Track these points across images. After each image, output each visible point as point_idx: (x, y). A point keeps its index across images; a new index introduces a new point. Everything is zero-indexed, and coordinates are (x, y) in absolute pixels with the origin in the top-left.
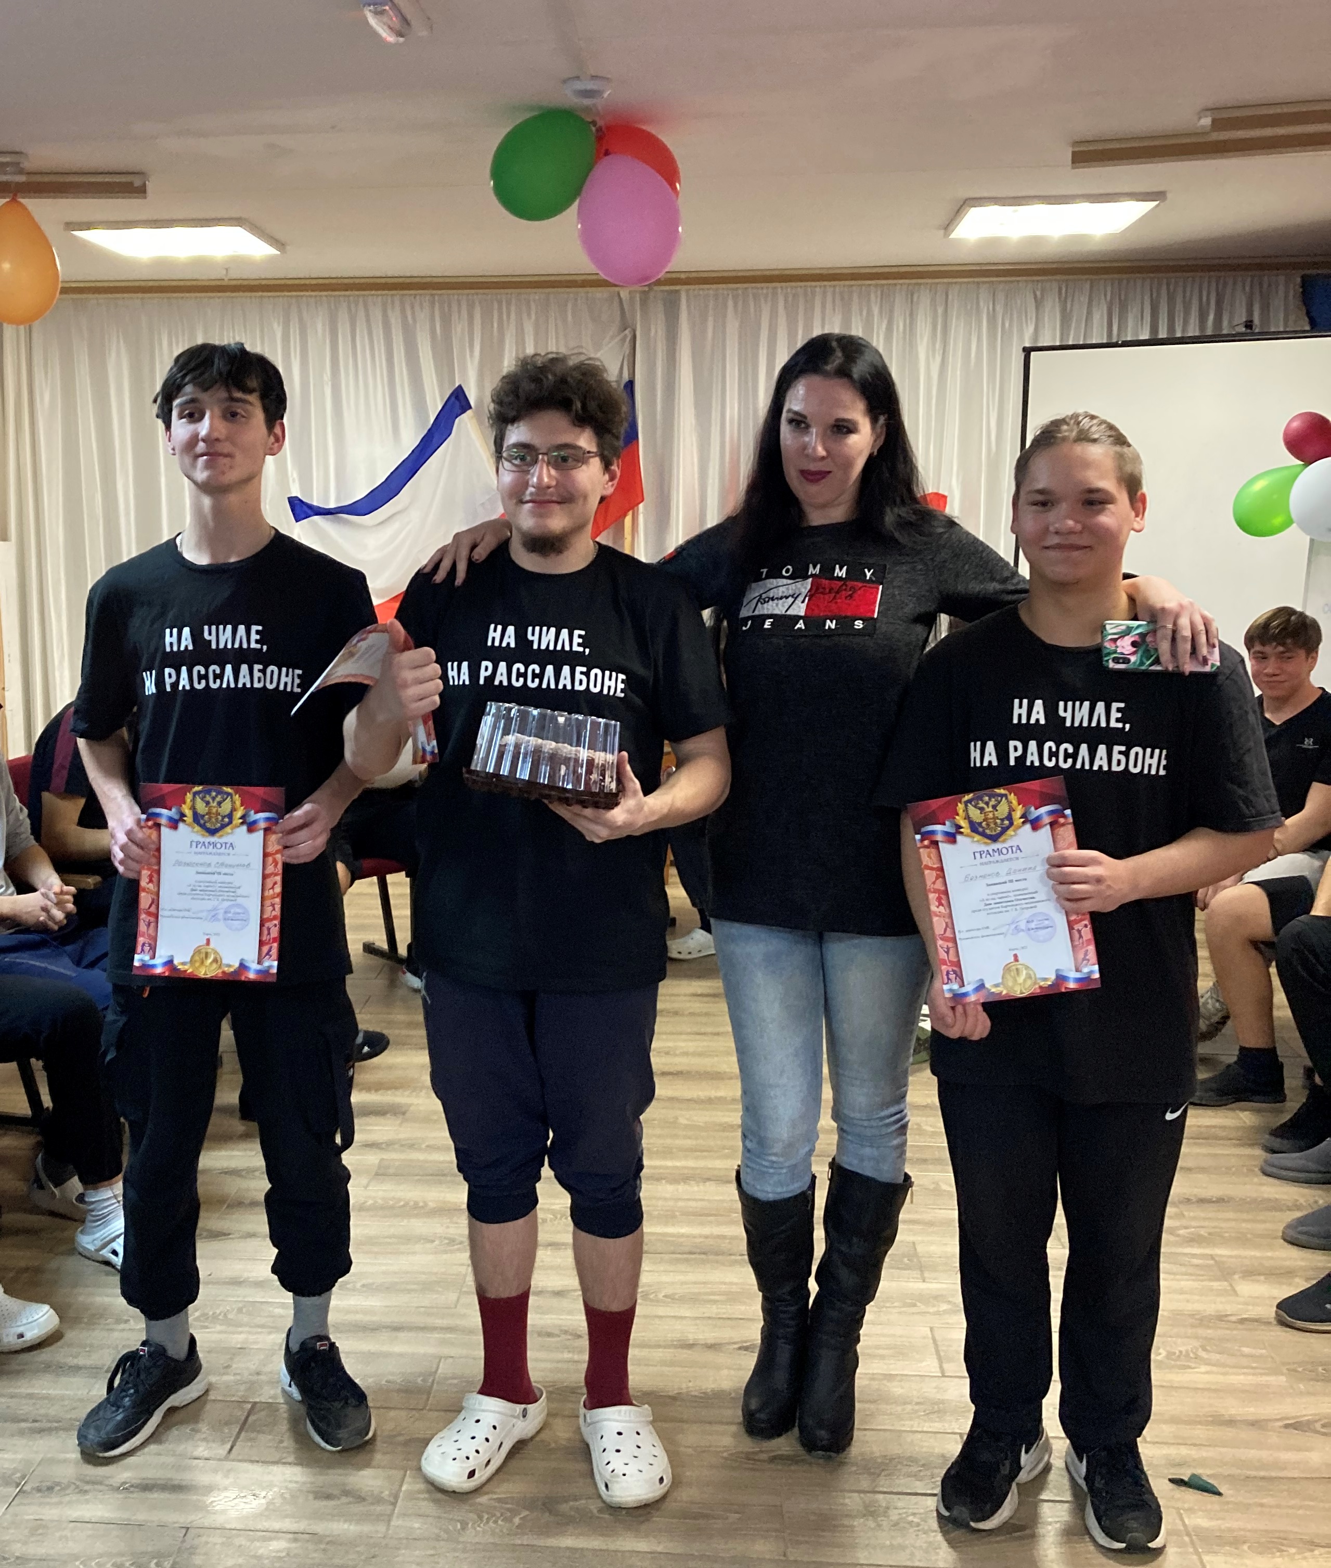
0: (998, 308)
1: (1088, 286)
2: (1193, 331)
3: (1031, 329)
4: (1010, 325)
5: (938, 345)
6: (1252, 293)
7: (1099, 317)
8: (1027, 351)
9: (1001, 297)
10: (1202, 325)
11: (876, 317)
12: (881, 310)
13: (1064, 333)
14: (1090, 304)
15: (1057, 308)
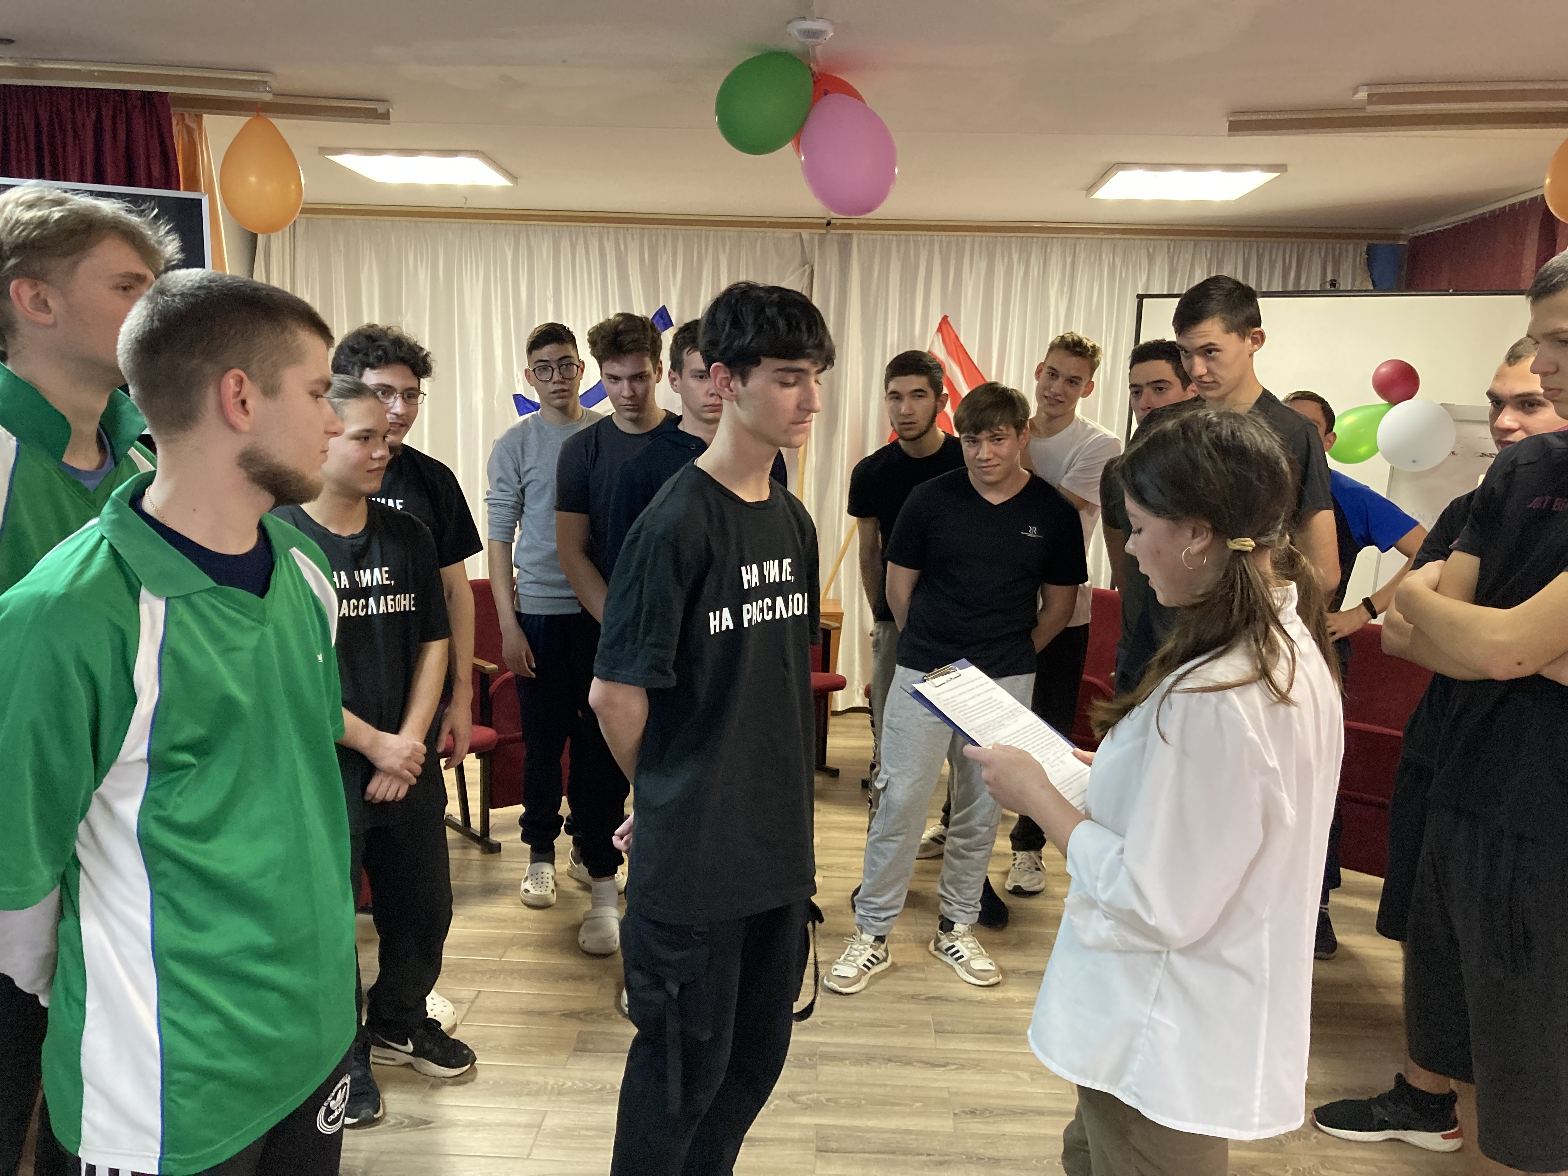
0: (1117, 260)
1: (1192, 243)
2: (1277, 287)
3: (1144, 278)
4: (1127, 274)
5: (1065, 290)
6: (1326, 255)
7: (1200, 271)
8: (1141, 297)
9: (1120, 251)
10: (1285, 283)
11: (1015, 264)
12: (1020, 258)
13: (1171, 285)
14: (1193, 259)
15: (1166, 262)
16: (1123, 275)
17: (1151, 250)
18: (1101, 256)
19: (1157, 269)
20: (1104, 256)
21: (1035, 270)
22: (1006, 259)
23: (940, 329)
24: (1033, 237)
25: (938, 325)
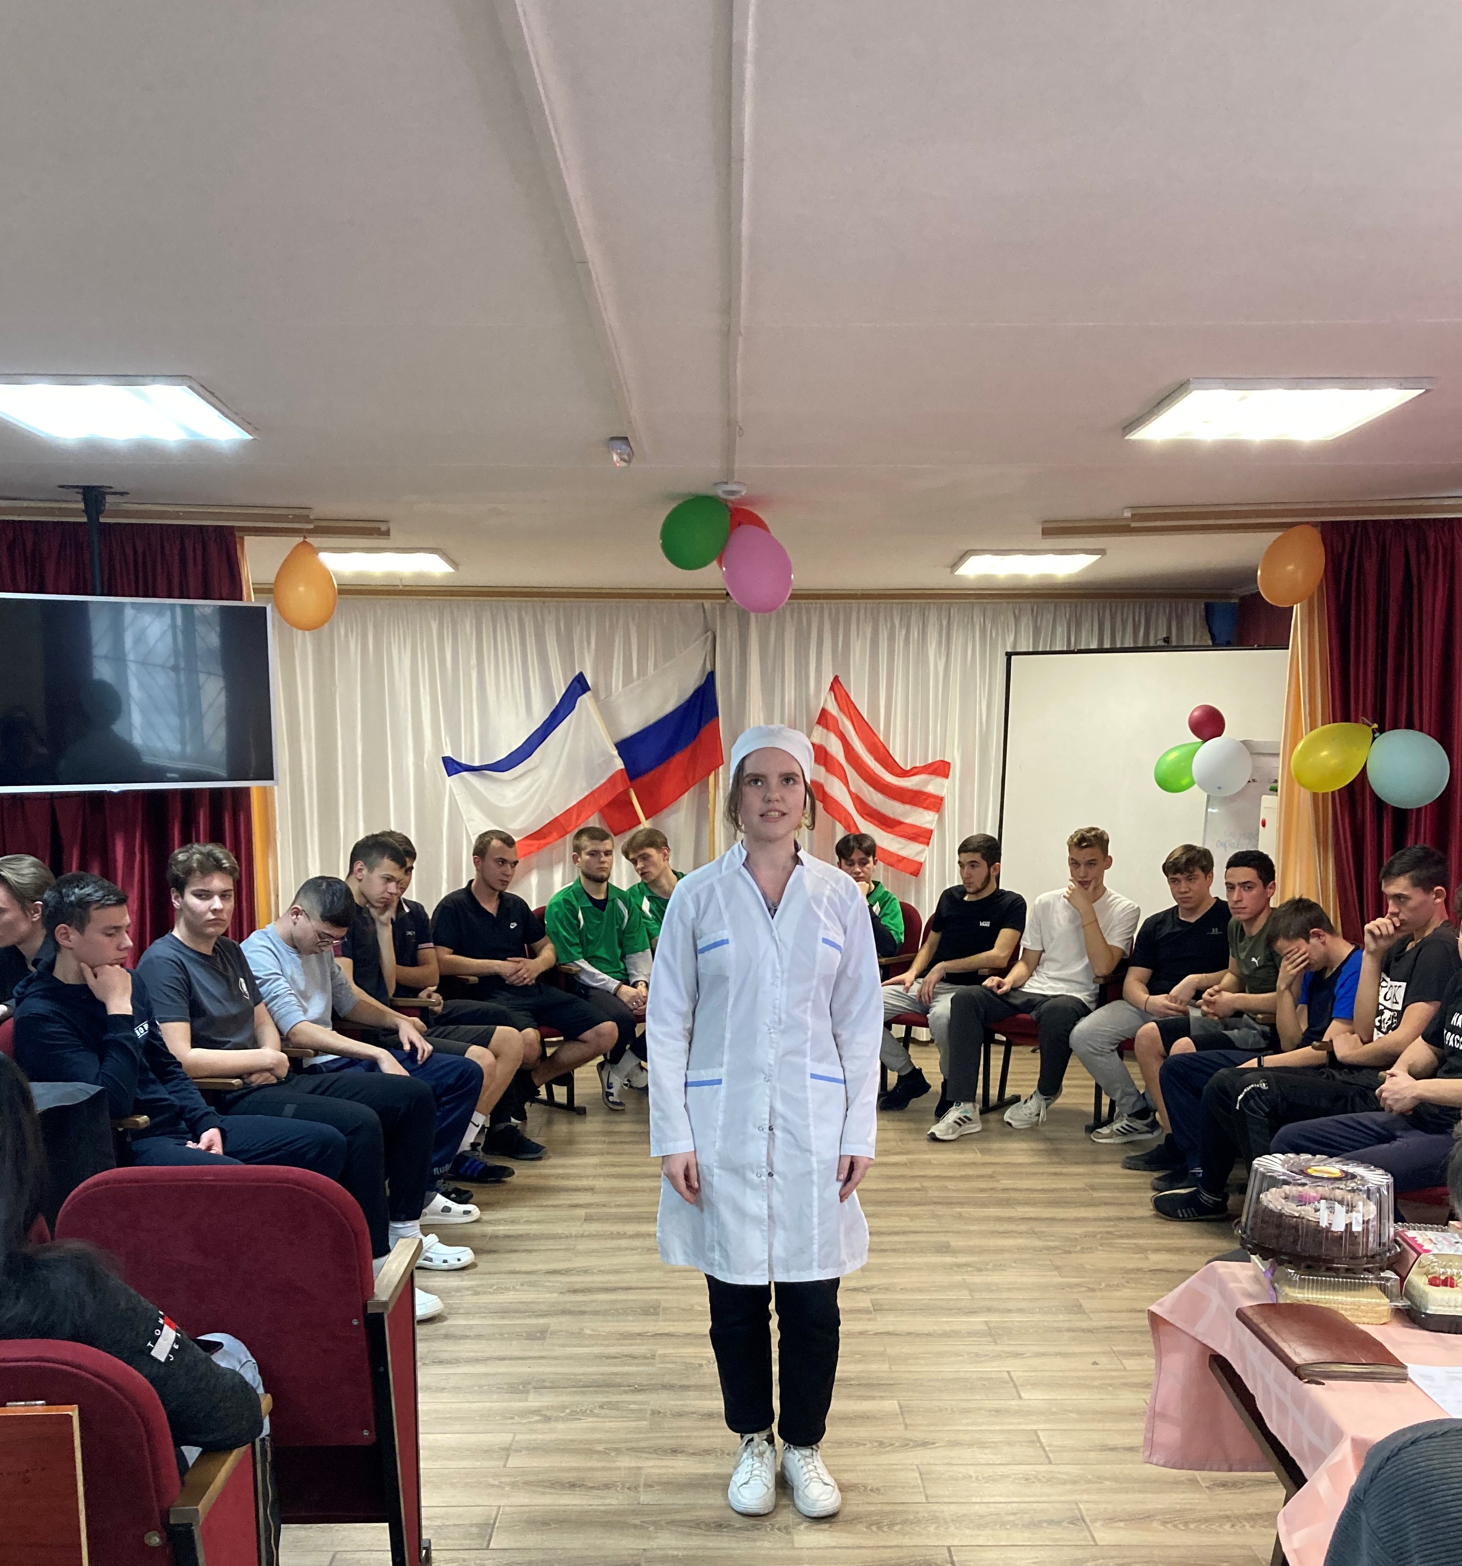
0: (987, 621)
1: (1052, 607)
2: (1129, 643)
3: (1012, 638)
4: (997, 635)
5: (943, 649)
6: (1170, 613)
7: (1061, 631)
8: (1009, 655)
9: (989, 614)
10: (1135, 640)
11: (897, 627)
12: (900, 624)
13: (1036, 642)
14: (1054, 621)
15: (1031, 623)
16: (993, 635)
17: (1017, 613)
18: (972, 618)
19: (1022, 629)
20: (975, 618)
21: (915, 633)
22: (888, 623)
23: (831, 690)
25: (830, 684)
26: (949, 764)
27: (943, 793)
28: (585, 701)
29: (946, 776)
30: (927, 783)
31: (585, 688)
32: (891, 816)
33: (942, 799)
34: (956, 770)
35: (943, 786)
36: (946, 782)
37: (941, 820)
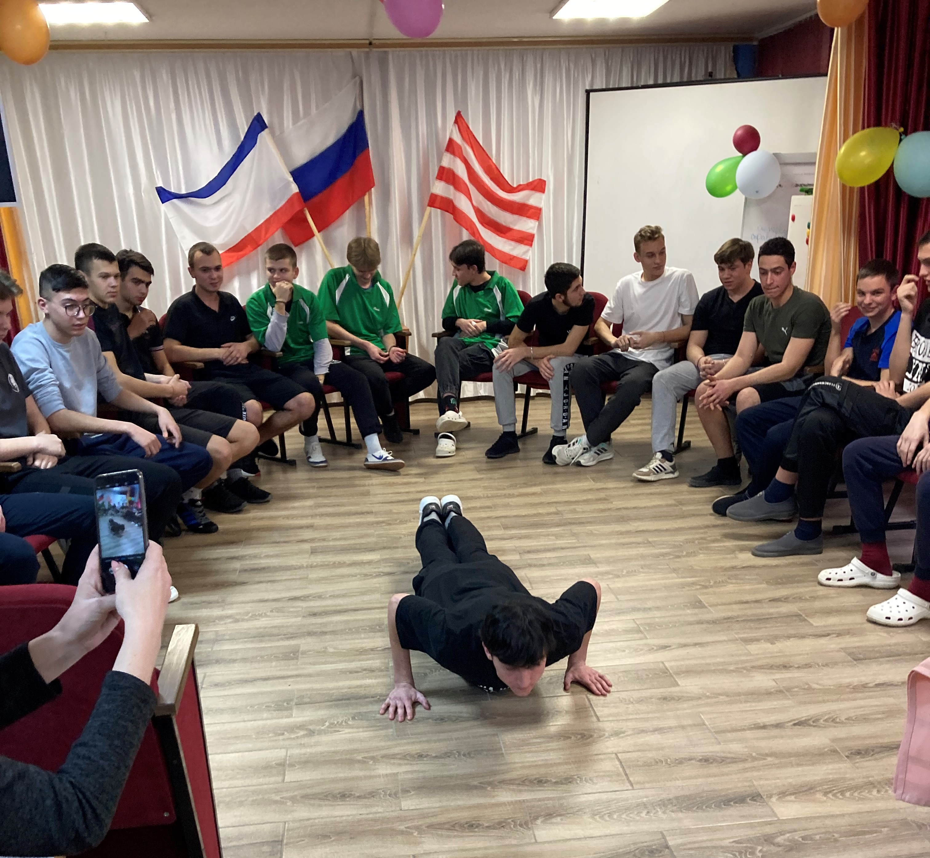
0: (571, 65)
1: (620, 51)
2: (677, 79)
3: (590, 78)
4: (578, 75)
5: (538, 89)
6: (707, 55)
8: (588, 92)
9: (573, 58)
10: (682, 75)
11: (503, 70)
13: (607, 82)
14: (621, 61)
15: (604, 64)
16: (576, 75)
17: (593, 56)
18: (560, 61)
19: (598, 70)
20: (562, 61)
21: (516, 75)
22: (496, 68)
23: (456, 122)
24: (513, 49)
25: (454, 118)
26: (545, 181)
27: (542, 205)
28: (264, 137)
29: (543, 191)
30: (529, 197)
31: (263, 126)
32: (504, 224)
33: (540, 210)
34: (550, 187)
35: (541, 199)
36: (544, 196)
37: (540, 227)
